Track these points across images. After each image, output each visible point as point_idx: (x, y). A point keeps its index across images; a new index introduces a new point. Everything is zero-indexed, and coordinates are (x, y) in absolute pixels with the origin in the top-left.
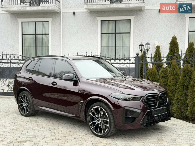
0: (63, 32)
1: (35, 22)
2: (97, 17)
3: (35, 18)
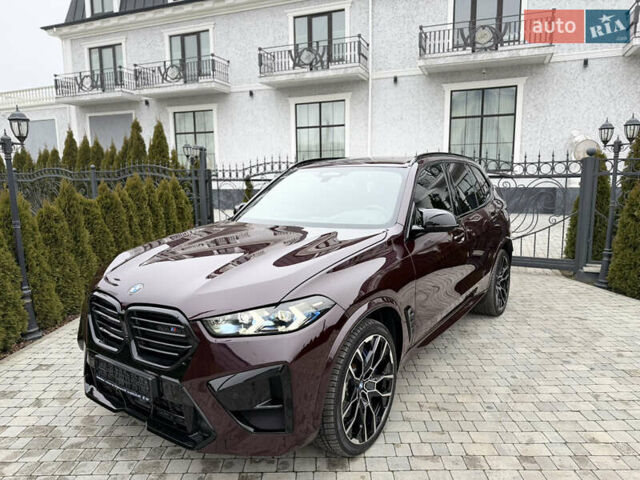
1: (320, 103)
2: (444, 85)
3: (320, 94)
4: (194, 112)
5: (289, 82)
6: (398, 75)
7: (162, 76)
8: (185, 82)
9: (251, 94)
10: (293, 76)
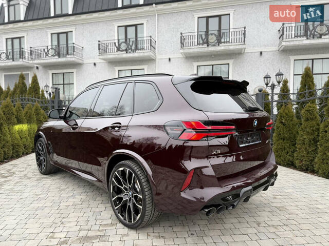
1: (131, 70)
2: (193, 63)
3: (131, 65)
4: (63, 73)
5: (115, 59)
6: (171, 57)
7: (46, 54)
8: (59, 57)
9: (95, 64)
10: (117, 56)
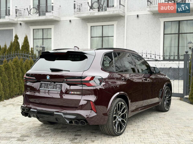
0: (127, 34)
1: (102, 26)
2: (160, 19)
3: (102, 22)
4: (43, 29)
7: (29, 12)
8: (39, 15)
9: (70, 21)
10: (89, 14)
